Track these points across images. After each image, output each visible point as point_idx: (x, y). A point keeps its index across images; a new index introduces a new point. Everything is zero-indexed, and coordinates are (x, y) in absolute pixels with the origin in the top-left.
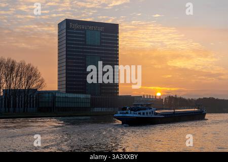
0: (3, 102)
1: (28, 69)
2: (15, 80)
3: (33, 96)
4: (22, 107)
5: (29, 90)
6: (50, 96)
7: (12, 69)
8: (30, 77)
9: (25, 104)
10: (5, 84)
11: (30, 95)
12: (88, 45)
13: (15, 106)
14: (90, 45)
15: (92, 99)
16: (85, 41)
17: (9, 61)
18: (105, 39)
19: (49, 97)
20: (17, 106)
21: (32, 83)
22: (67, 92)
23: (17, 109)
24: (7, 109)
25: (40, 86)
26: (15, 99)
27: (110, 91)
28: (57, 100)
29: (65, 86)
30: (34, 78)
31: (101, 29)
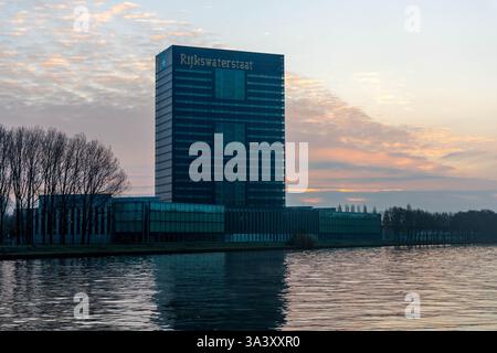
0: (40, 221)
1: (91, 151)
2: (63, 174)
3: (103, 209)
4: (78, 232)
5: (93, 195)
6: (140, 208)
7: (58, 152)
8: (95, 170)
9: (84, 225)
10: (43, 185)
11: (96, 208)
12: (219, 101)
13: (63, 231)
14: (224, 101)
15: (227, 214)
16: (213, 91)
17: (52, 134)
18: (254, 87)
19: (137, 211)
20: (69, 231)
21: (101, 182)
22: (175, 200)
23: (68, 237)
24: (47, 237)
25: (117, 187)
26: (63, 216)
27: (267, 198)
28: (152, 218)
29: (170, 188)
30: (105, 172)
31: (247, 66)
